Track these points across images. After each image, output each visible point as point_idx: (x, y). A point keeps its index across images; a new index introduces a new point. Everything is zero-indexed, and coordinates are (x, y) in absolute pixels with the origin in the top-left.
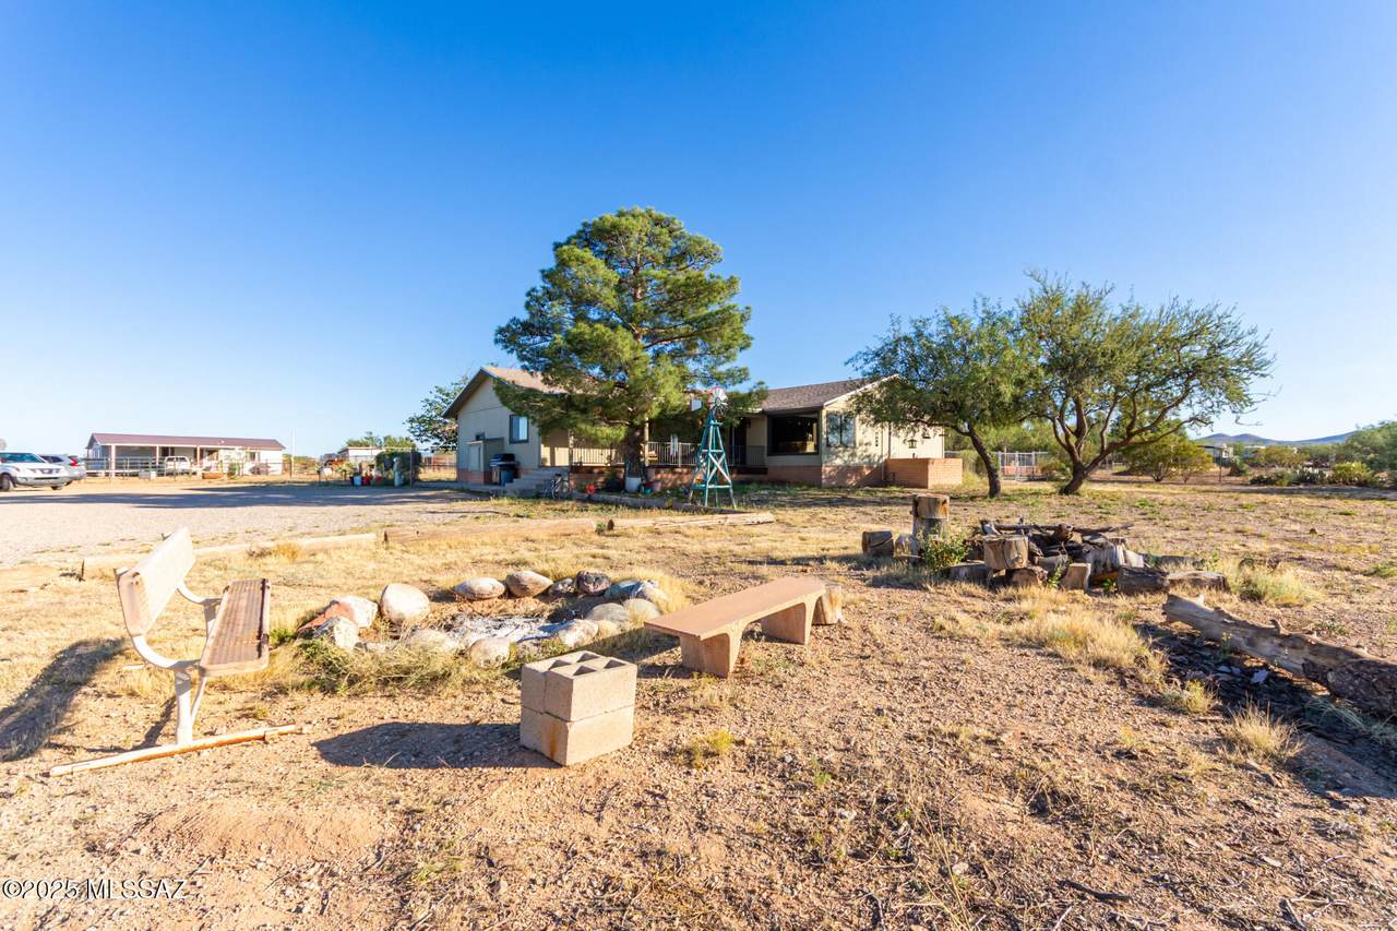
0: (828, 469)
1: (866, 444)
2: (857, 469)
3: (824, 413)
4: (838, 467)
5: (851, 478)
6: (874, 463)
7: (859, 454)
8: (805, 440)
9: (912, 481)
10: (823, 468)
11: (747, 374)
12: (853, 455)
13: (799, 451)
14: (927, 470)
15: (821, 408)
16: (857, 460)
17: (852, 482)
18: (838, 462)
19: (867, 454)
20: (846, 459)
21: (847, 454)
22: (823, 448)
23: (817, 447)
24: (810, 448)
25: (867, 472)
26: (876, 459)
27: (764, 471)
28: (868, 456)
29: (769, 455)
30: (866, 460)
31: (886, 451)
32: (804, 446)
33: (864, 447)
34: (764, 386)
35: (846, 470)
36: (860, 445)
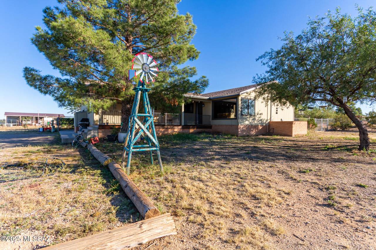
0: (242, 127)
1: (260, 114)
2: (256, 127)
3: (240, 98)
4: (247, 125)
5: (253, 131)
6: (264, 123)
7: (257, 119)
8: (230, 112)
9: (283, 133)
10: (239, 126)
11: (195, 72)
12: (254, 119)
13: (227, 117)
14: (292, 127)
15: (239, 95)
16: (256, 122)
17: (253, 132)
18: (247, 123)
19: (261, 119)
20: (251, 121)
21: (251, 119)
22: (239, 116)
23: (236, 115)
24: (233, 116)
25: (260, 128)
26: (265, 121)
27: (210, 127)
28: (261, 120)
29: (213, 119)
30: (260, 122)
31: (269, 118)
32: (230, 115)
33: (259, 116)
34: (206, 79)
35: (250, 127)
36: (258, 114)
